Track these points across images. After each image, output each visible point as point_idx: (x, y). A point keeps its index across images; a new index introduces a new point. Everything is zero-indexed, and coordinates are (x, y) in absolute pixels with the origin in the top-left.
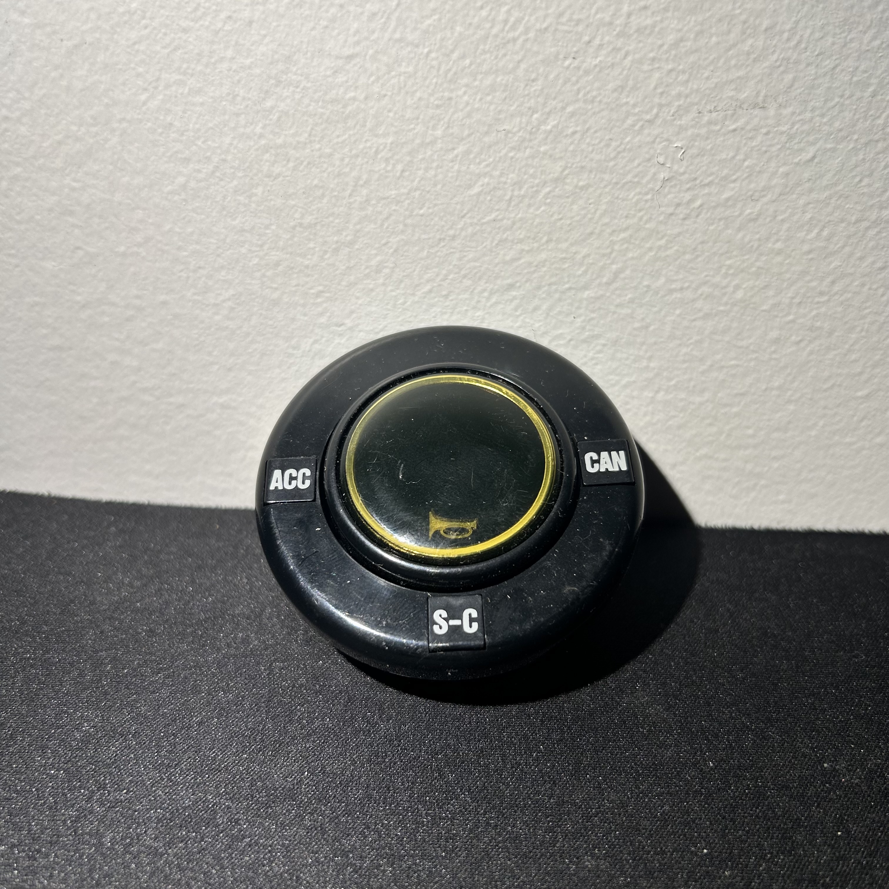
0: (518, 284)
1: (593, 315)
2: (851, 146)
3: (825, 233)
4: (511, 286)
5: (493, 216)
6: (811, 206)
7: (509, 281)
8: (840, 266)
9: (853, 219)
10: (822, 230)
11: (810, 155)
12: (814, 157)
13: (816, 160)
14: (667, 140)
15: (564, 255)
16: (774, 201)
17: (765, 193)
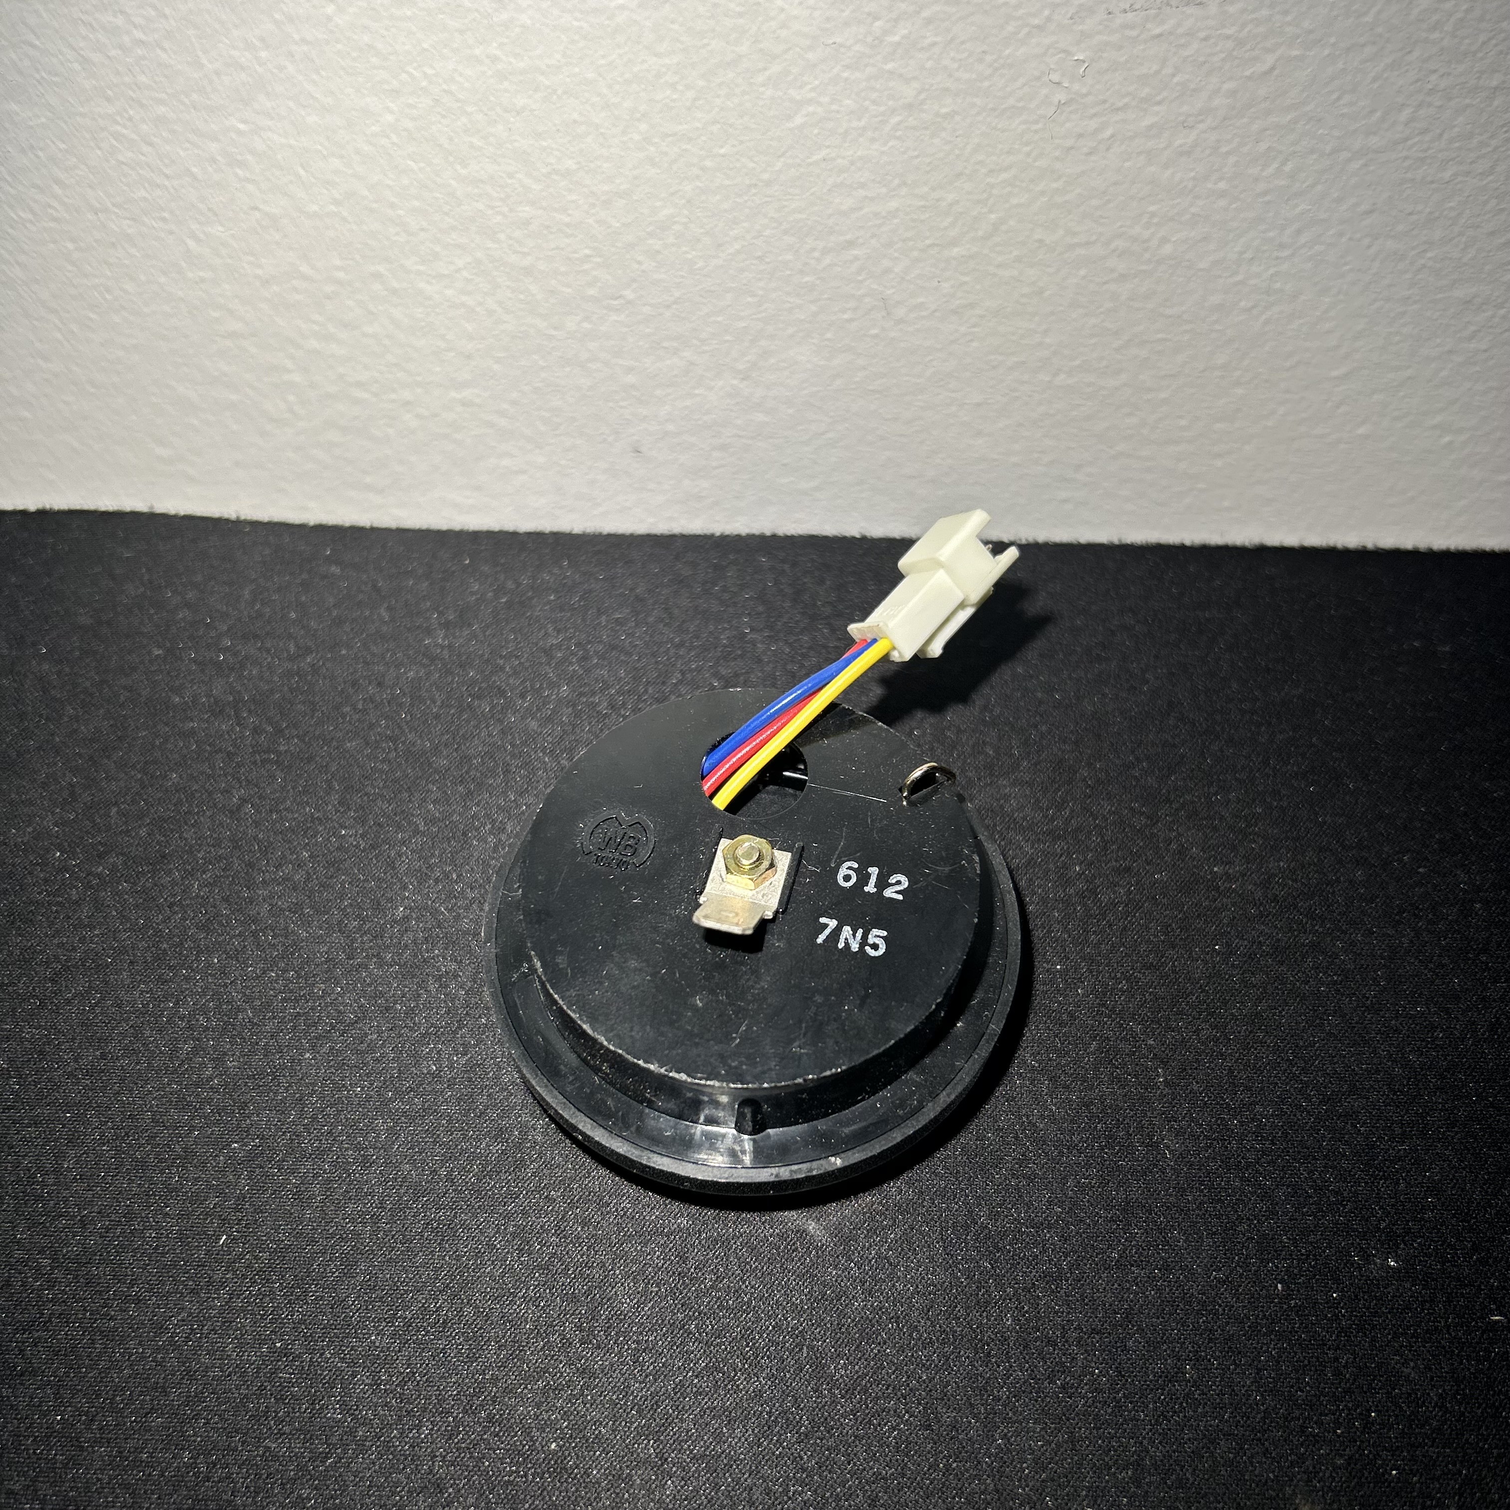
0: (861, 241)
1: (966, 279)
2: (1326, 52)
3: (1288, 168)
4: (851, 244)
5: (824, 153)
6: (1268, 132)
7: (848, 237)
8: (1310, 210)
9: (1328, 149)
10: (1283, 164)
11: (1266, 67)
12: (1273, 68)
13: (1276, 72)
14: (1064, 51)
15: (922, 203)
16: (1215, 129)
17: (1201, 118)
